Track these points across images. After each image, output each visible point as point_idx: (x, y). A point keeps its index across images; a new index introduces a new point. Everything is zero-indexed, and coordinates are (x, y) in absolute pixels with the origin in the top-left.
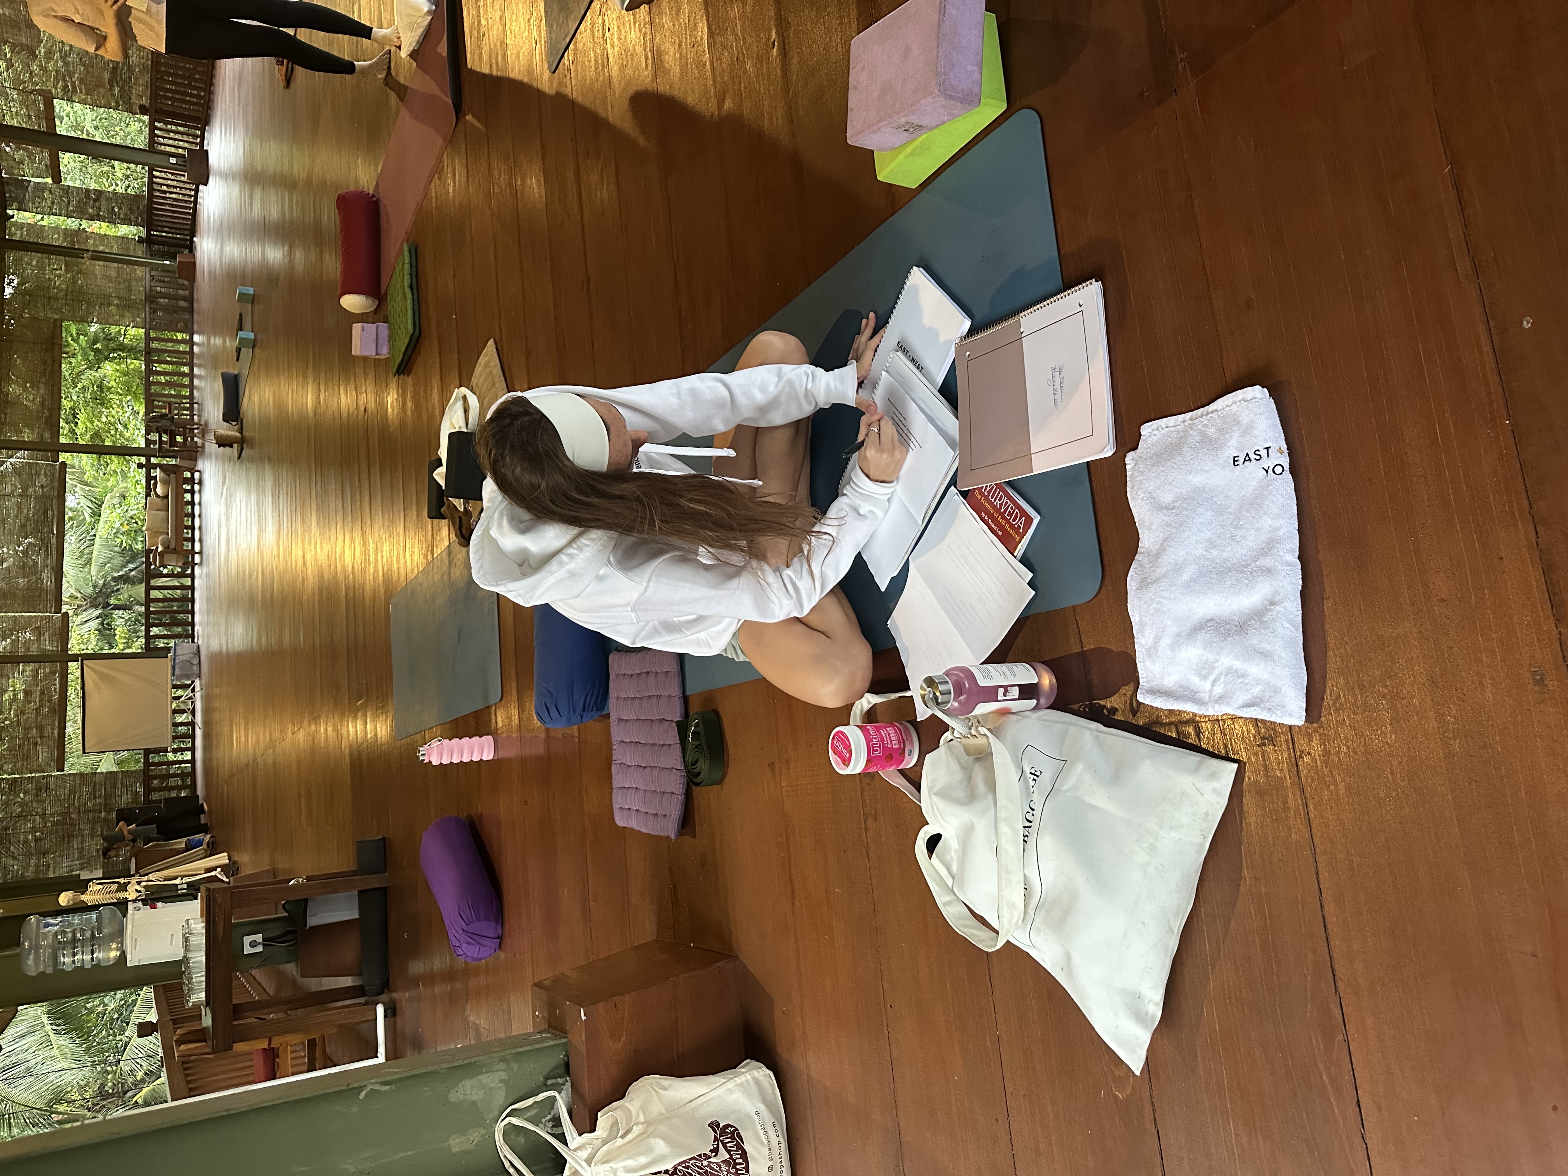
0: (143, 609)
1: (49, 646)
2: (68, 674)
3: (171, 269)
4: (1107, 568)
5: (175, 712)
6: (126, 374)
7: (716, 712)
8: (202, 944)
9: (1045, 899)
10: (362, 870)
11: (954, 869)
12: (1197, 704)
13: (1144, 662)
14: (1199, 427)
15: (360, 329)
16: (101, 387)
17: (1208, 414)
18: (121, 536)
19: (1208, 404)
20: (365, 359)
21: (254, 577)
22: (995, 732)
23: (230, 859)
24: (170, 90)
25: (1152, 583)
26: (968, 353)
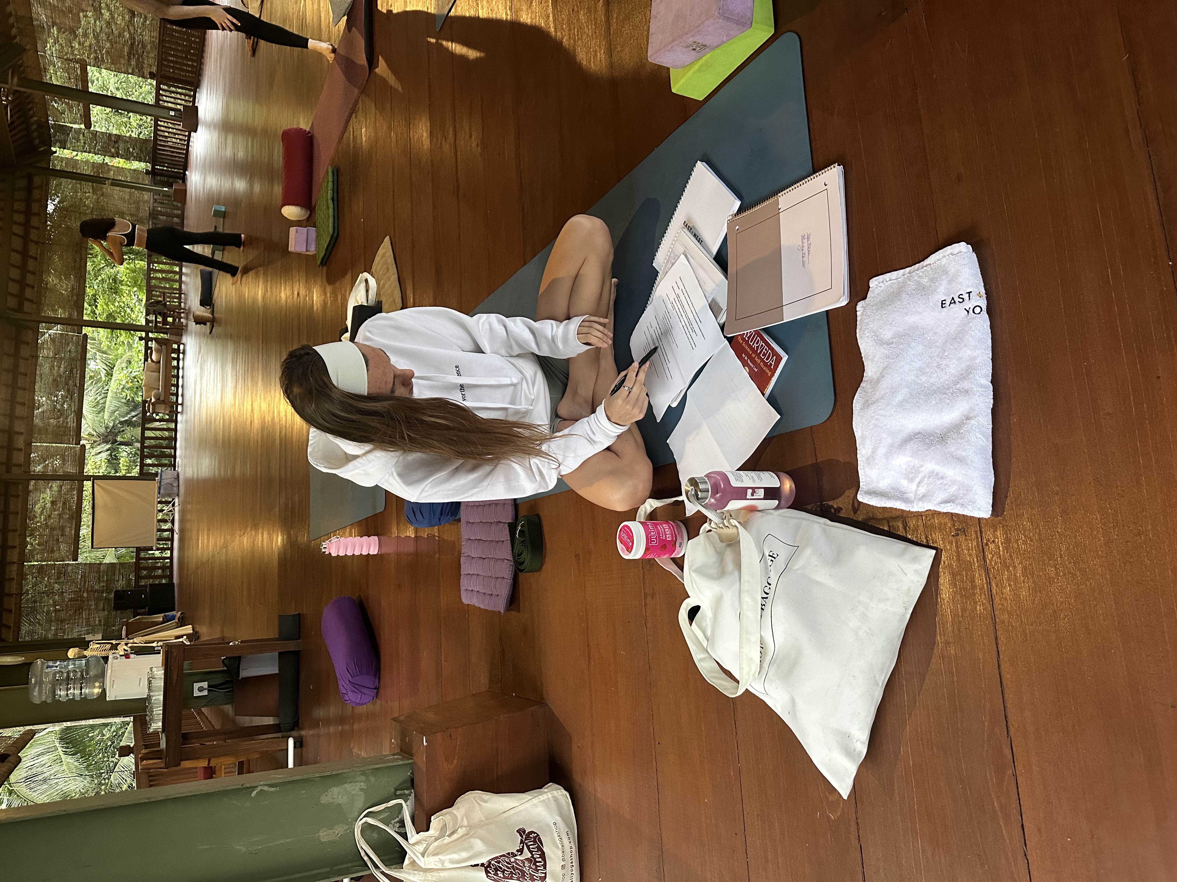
0: (138, 445)
1: (71, 469)
2: (83, 491)
3: (169, 194)
4: (838, 396)
5: (159, 521)
6: (134, 271)
7: (538, 516)
8: (161, 686)
9: (777, 655)
10: (283, 637)
11: (709, 633)
12: (905, 502)
13: (864, 469)
14: (916, 278)
15: (294, 232)
16: (115, 280)
17: (923, 268)
18: (126, 391)
19: (923, 260)
20: (299, 254)
21: (218, 421)
22: (744, 525)
23: (193, 630)
24: (172, 61)
25: (872, 404)
26: (737, 227)
